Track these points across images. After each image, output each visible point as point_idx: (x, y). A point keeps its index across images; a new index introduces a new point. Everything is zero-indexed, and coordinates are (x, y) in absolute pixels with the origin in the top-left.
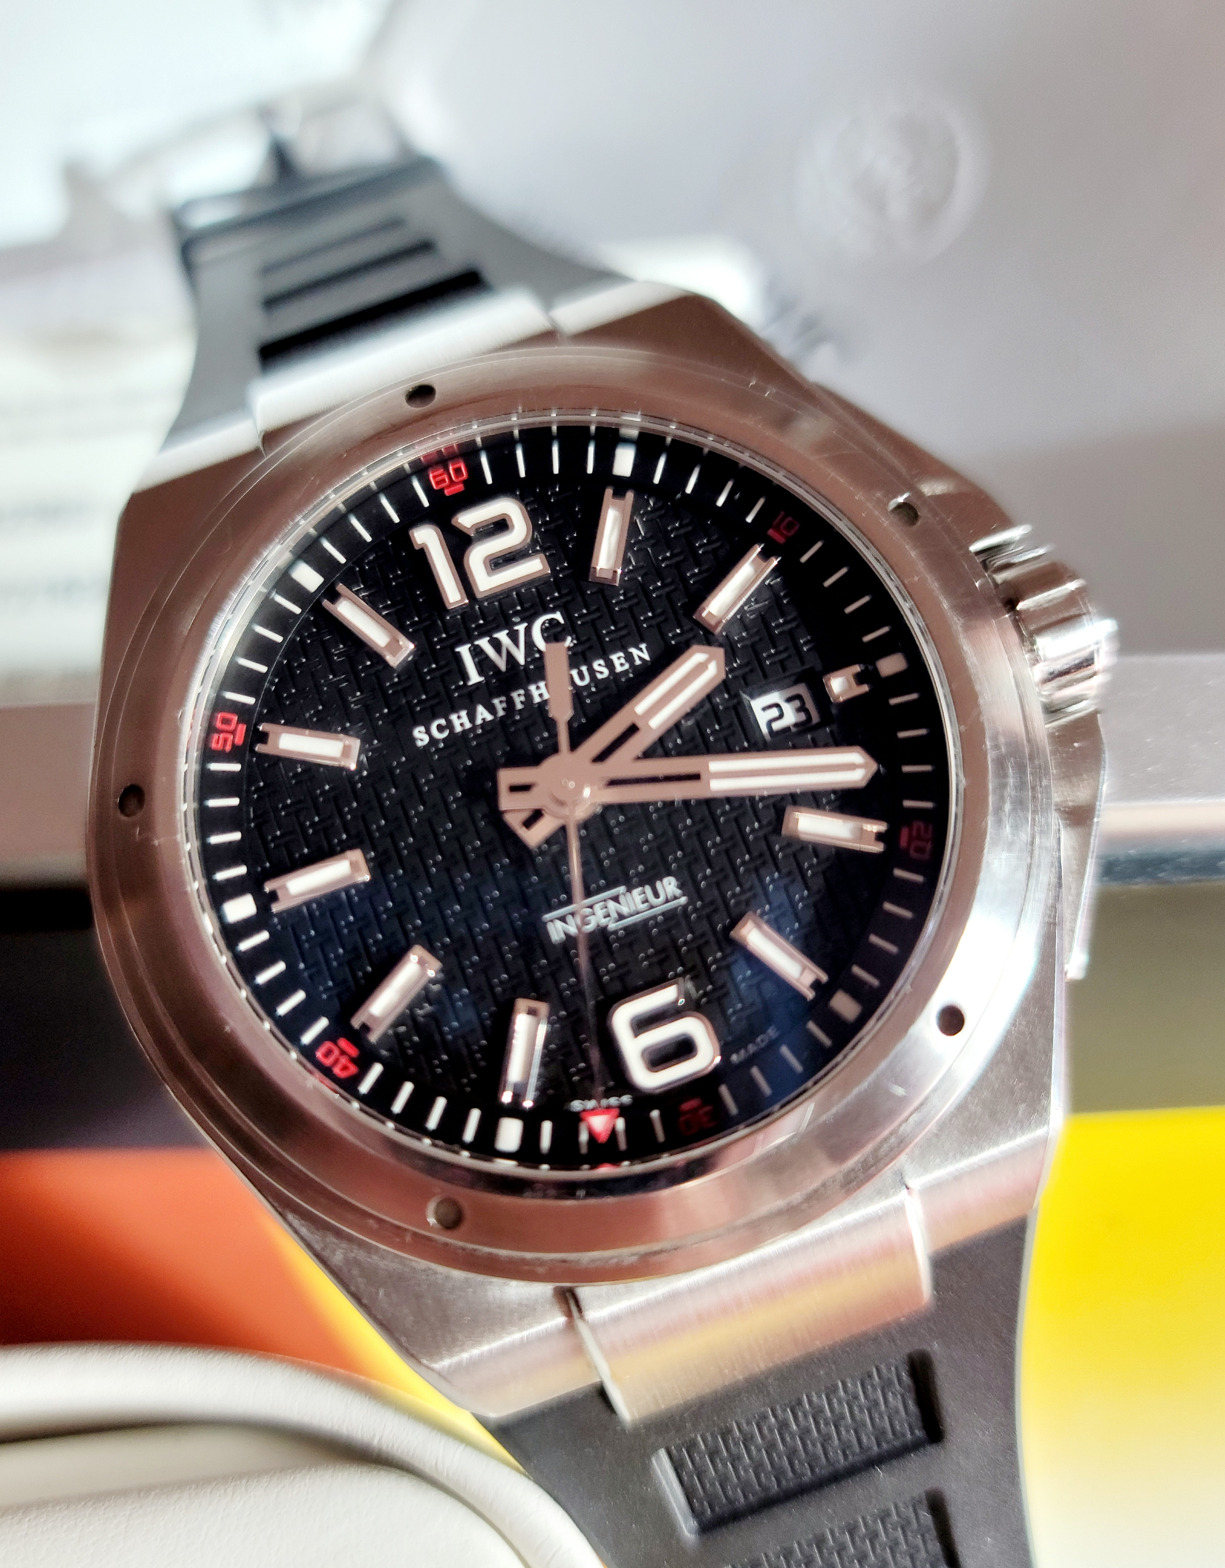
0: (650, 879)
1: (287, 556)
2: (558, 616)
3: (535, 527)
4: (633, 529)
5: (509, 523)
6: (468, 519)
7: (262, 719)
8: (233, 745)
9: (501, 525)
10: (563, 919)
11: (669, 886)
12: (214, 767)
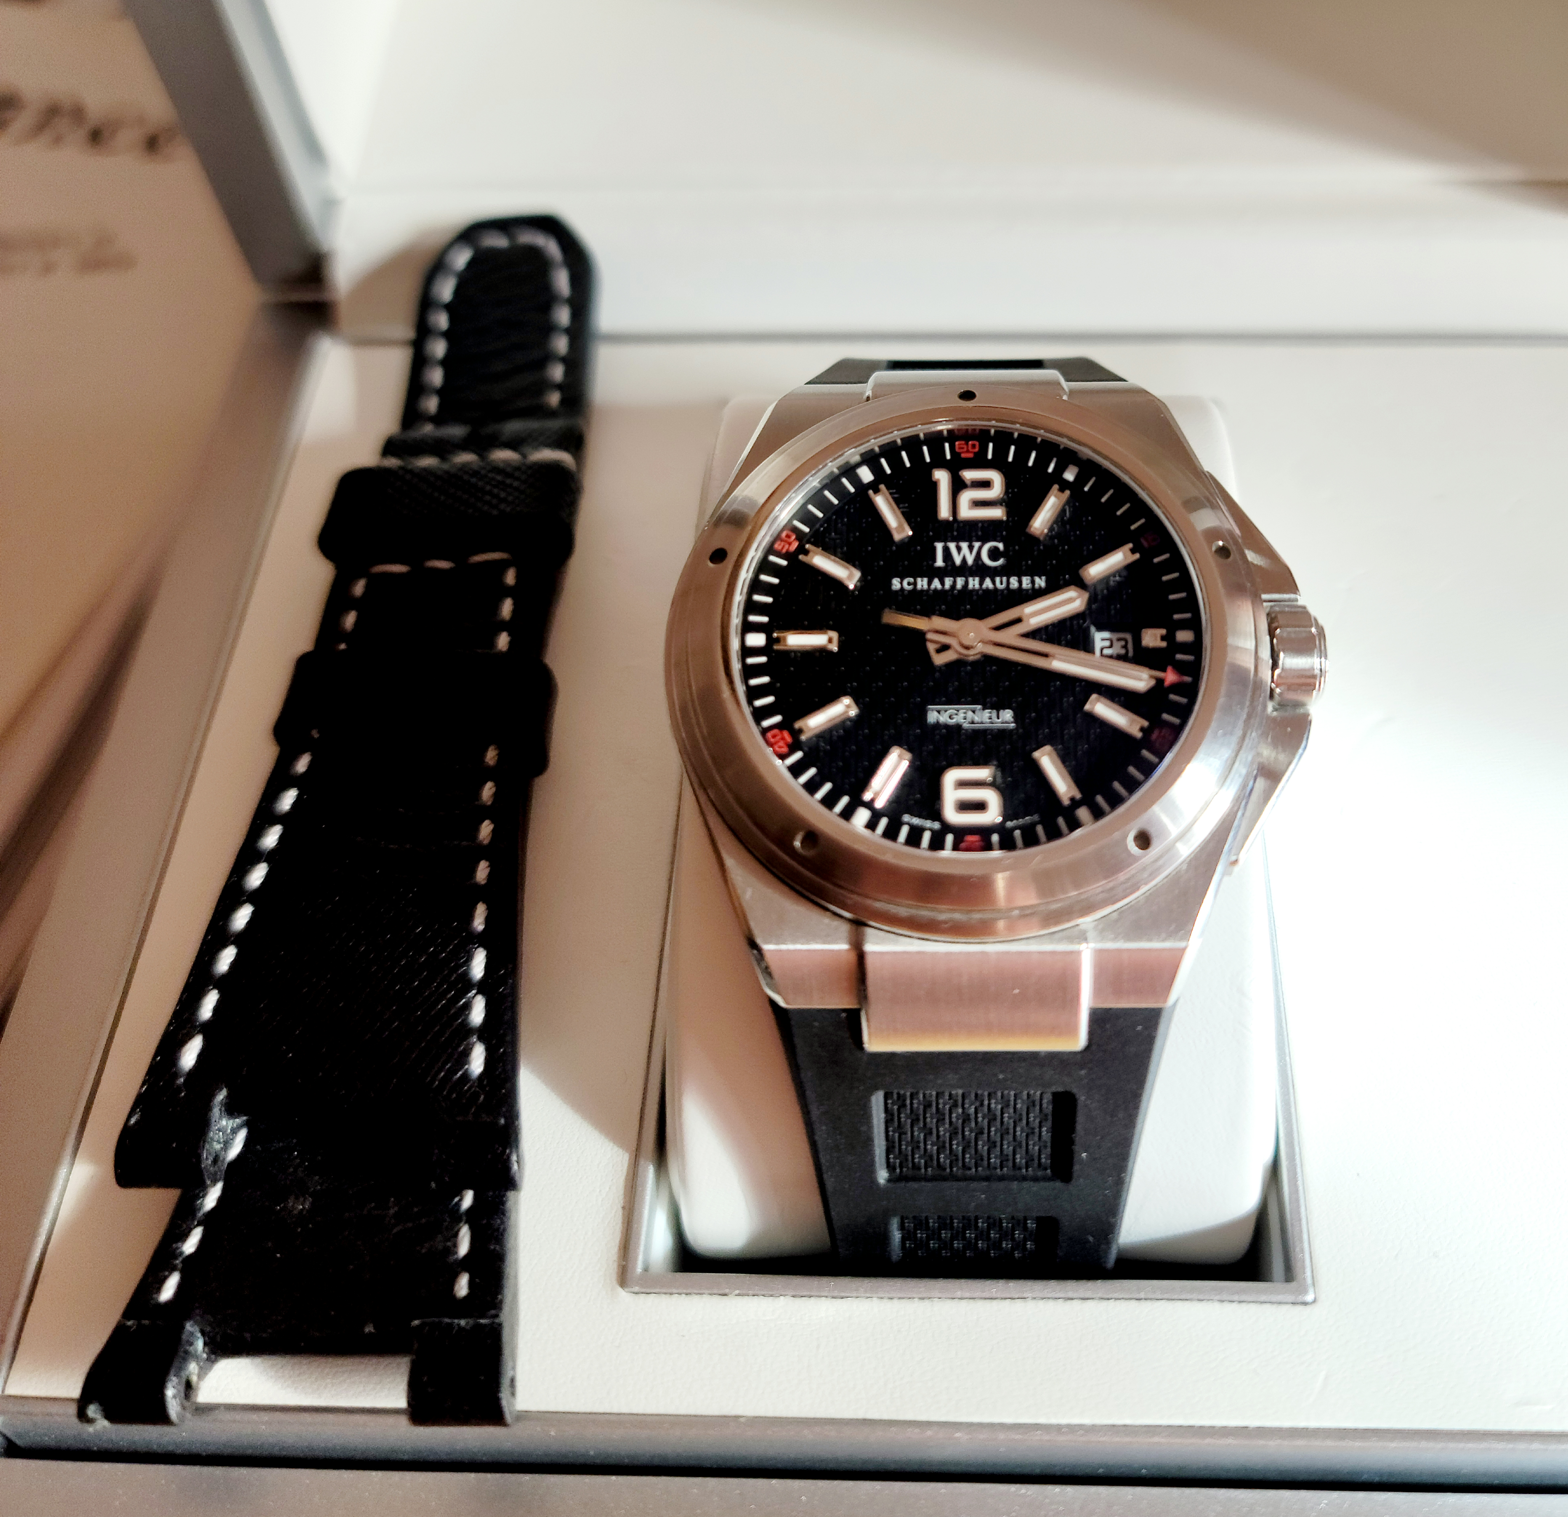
0: (998, 707)
1: (857, 458)
2: (1001, 546)
3: (1007, 492)
4: (1063, 512)
5: (992, 484)
6: (969, 475)
7: (808, 542)
8: (788, 550)
9: (986, 484)
10: (939, 712)
11: (1007, 715)
12: (772, 558)
